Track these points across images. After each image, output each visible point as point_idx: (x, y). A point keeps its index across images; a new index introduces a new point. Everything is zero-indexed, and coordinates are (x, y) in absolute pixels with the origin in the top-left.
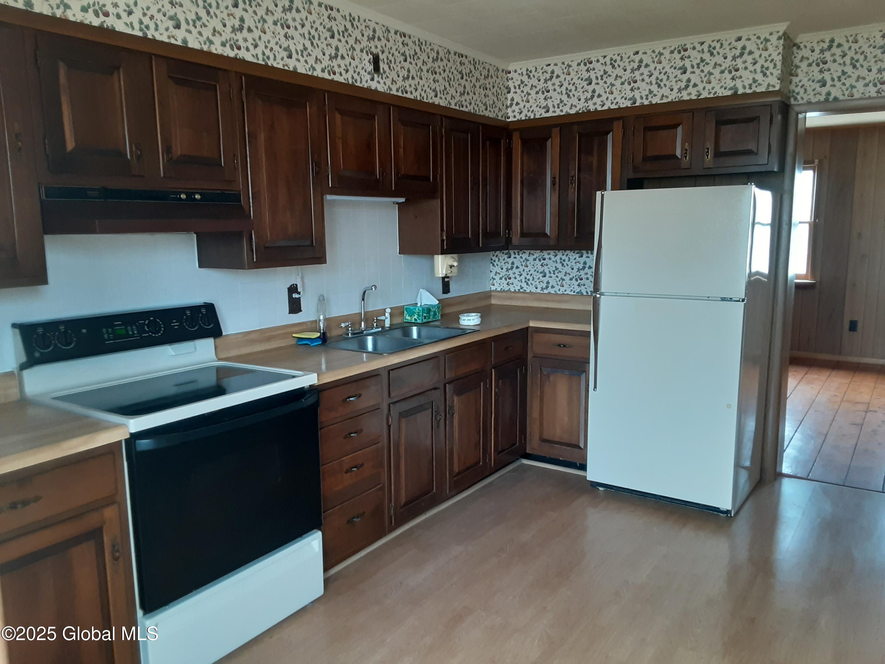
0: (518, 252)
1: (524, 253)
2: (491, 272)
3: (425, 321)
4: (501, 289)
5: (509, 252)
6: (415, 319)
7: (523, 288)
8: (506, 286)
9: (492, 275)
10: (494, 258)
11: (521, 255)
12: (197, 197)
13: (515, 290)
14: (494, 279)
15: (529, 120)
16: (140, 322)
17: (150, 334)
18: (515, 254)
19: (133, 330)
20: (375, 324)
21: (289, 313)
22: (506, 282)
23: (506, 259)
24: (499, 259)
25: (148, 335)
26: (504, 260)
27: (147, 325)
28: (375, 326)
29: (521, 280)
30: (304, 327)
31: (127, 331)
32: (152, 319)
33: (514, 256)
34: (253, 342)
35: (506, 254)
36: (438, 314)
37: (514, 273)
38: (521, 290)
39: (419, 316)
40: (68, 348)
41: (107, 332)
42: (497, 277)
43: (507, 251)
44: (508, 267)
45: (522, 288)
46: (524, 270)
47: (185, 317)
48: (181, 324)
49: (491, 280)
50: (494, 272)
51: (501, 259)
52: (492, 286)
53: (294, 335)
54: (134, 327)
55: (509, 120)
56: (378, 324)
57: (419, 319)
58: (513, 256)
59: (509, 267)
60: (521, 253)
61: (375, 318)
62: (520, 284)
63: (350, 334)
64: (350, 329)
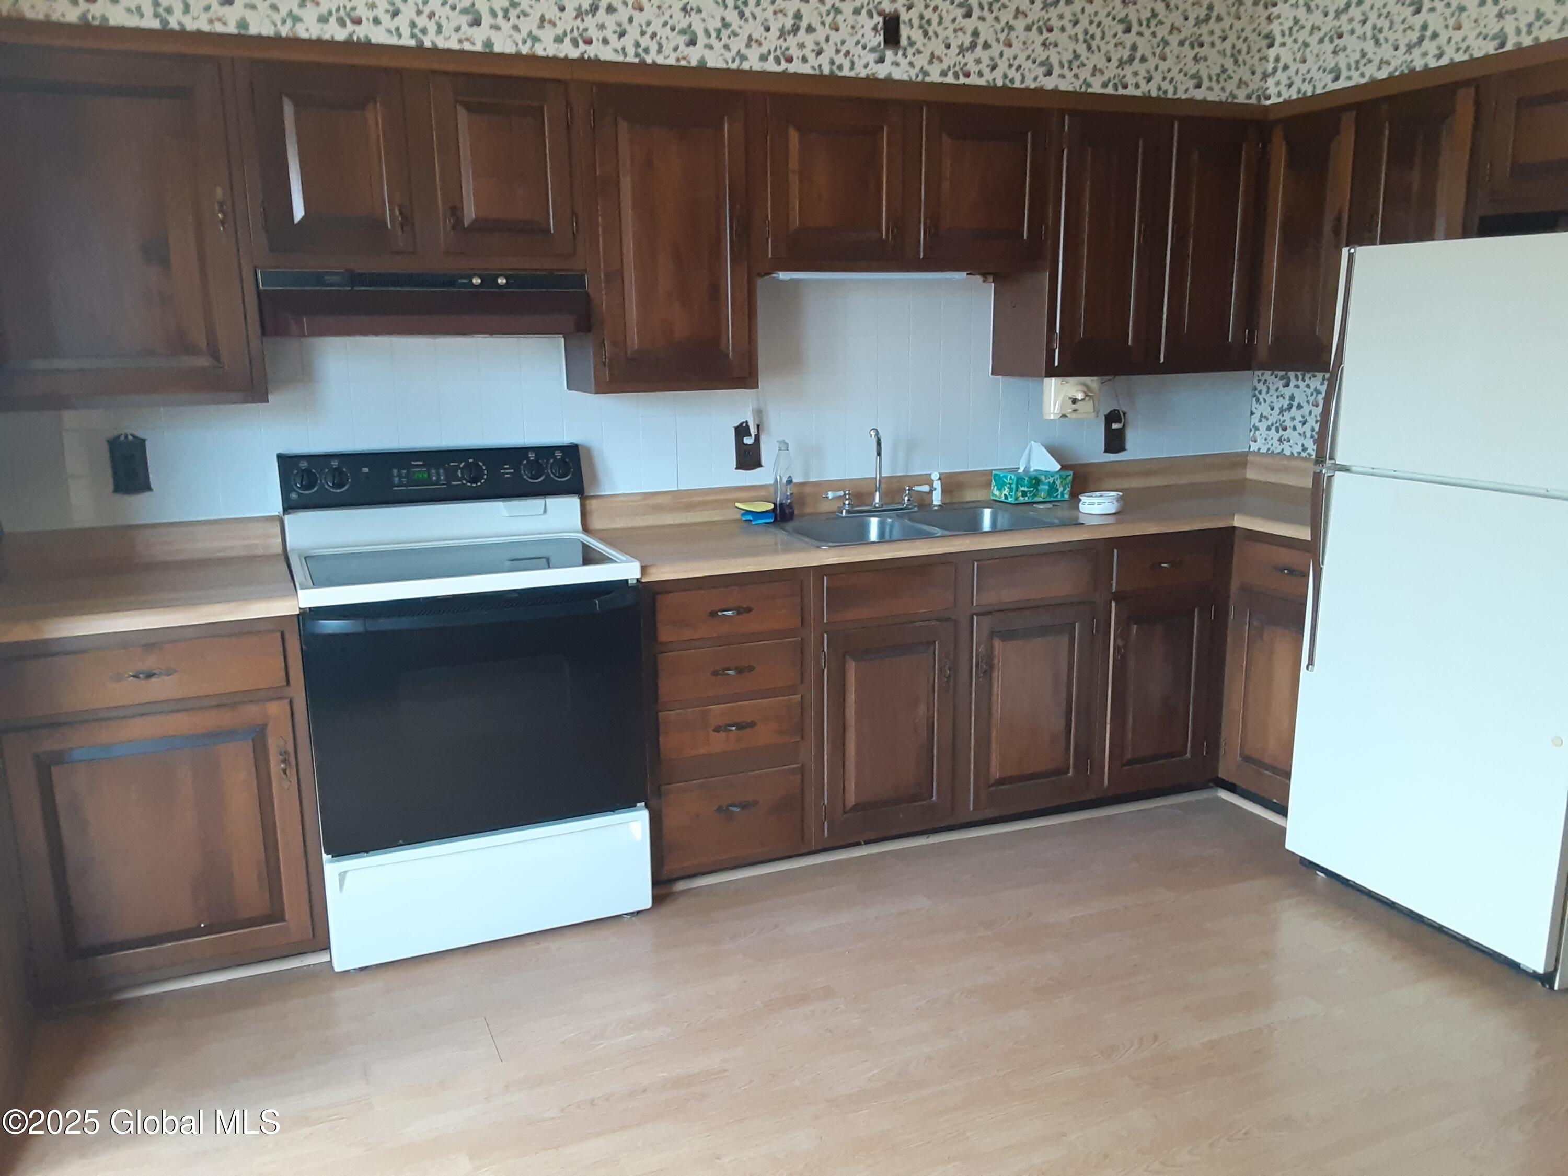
0: (1304, 376)
1: (1314, 376)
2: (1252, 413)
3: (1021, 499)
4: (1269, 449)
5: (1286, 374)
6: (1005, 495)
7: (1307, 449)
8: (1276, 443)
9: (1255, 419)
10: (1260, 386)
11: (1307, 381)
12: (501, 281)
13: (1292, 453)
14: (1257, 429)
15: (1304, 100)
16: (452, 464)
17: (464, 482)
18: (1297, 378)
19: (438, 475)
20: (906, 498)
21: (737, 468)
22: (1277, 436)
23: (1281, 388)
24: (1268, 388)
25: (460, 483)
26: (1277, 390)
27: (461, 469)
28: (906, 501)
29: (1304, 432)
30: (763, 493)
31: (429, 475)
32: (471, 460)
33: (1296, 383)
34: (658, 509)
35: (1282, 378)
36: (1061, 489)
37: (1293, 419)
38: (1304, 454)
39: (1011, 489)
40: (338, 491)
41: (400, 476)
42: (1263, 426)
43: (1283, 373)
44: (1282, 406)
45: (1304, 449)
46: (1310, 413)
47: (525, 462)
48: (517, 470)
49: (1251, 431)
50: (1257, 415)
51: (1273, 388)
52: (1252, 444)
53: (738, 505)
54: (441, 471)
55: (1268, 103)
56: (911, 499)
57: (1011, 497)
58: (1293, 382)
59: (1285, 406)
60: (1308, 376)
61: (907, 488)
62: (1301, 441)
63: (844, 511)
64: (847, 502)
